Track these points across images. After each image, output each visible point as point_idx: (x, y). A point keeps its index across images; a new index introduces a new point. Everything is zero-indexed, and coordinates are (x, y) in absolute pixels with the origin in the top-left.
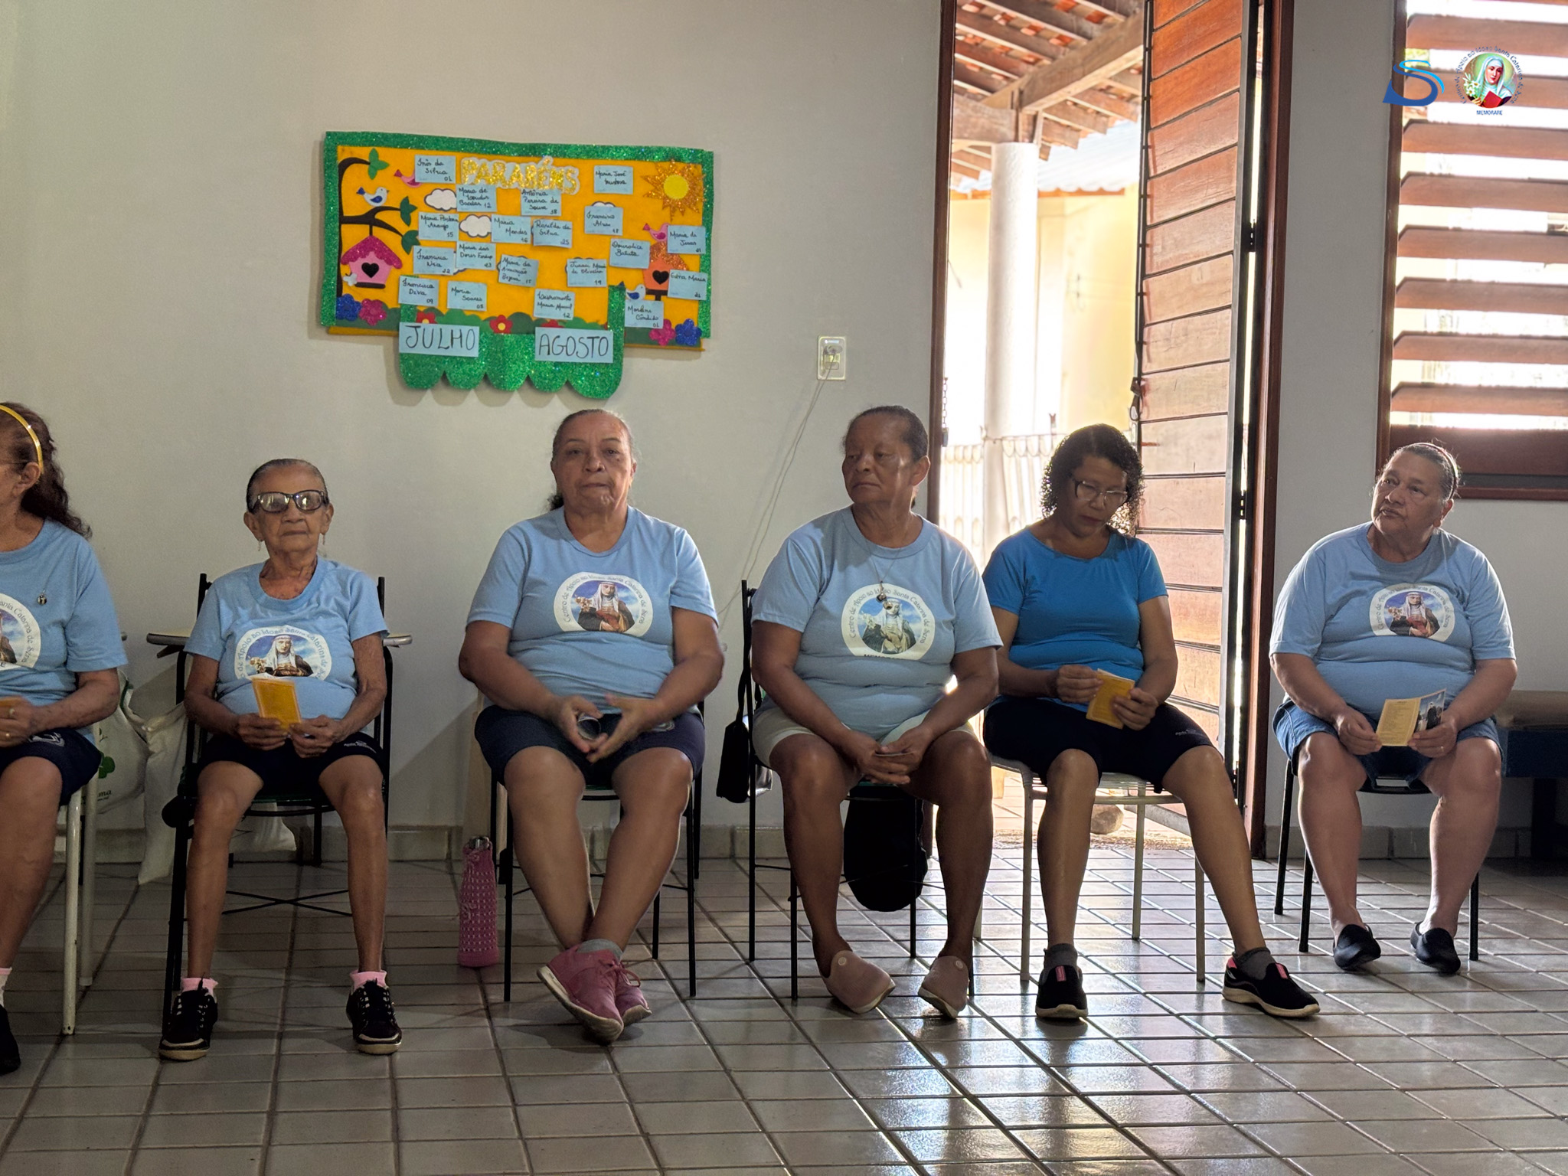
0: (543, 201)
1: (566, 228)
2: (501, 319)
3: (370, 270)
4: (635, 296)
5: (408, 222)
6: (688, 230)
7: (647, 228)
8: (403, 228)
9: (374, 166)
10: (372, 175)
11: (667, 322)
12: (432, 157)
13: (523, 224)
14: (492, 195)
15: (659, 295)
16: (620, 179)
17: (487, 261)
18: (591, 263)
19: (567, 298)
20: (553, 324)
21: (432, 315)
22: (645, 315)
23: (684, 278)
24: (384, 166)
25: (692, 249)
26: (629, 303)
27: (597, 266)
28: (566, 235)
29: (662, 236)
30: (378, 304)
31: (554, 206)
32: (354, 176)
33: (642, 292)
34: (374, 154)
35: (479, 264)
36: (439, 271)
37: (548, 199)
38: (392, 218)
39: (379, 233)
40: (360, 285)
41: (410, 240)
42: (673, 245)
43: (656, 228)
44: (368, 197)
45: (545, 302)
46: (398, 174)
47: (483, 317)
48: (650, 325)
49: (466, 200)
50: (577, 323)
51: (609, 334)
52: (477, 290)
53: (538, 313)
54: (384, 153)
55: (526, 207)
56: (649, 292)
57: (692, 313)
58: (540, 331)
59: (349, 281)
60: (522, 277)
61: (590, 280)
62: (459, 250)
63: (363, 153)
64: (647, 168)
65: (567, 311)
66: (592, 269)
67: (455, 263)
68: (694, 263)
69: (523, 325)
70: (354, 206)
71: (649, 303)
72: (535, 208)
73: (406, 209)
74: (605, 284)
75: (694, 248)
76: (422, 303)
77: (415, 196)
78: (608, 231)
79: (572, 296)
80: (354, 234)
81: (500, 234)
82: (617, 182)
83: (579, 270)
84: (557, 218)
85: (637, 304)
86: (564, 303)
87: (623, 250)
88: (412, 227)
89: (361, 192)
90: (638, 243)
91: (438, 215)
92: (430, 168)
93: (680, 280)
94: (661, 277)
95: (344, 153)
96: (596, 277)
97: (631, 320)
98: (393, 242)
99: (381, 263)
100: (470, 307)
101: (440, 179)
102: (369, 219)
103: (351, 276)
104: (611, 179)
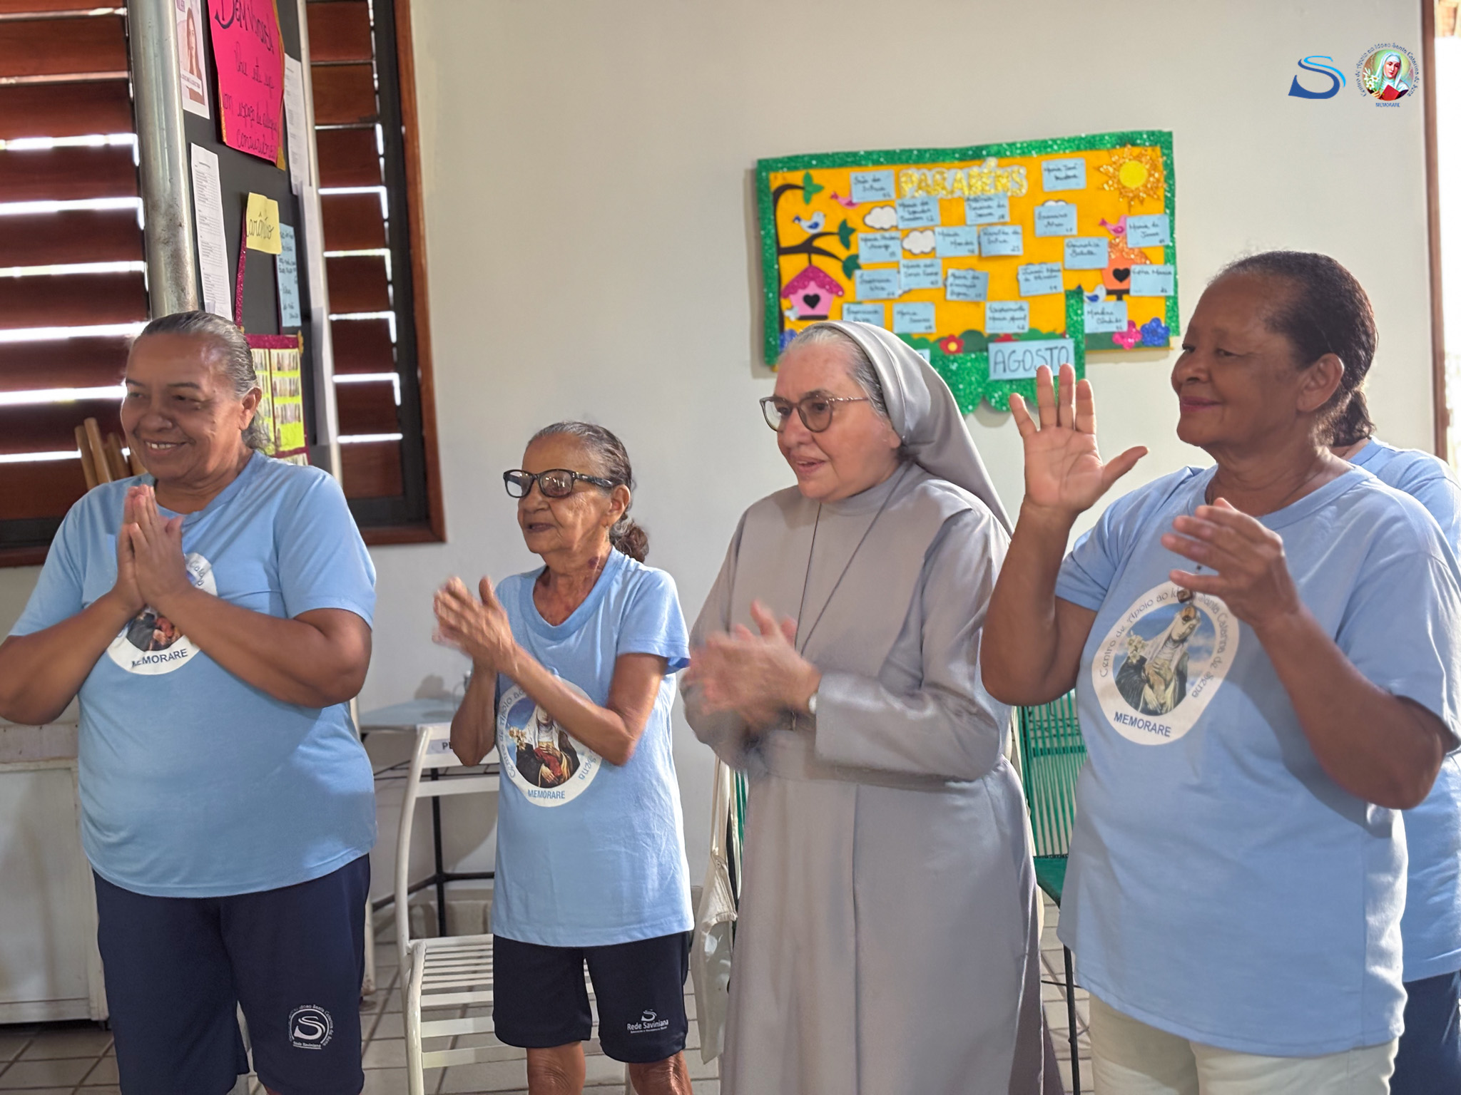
0: (989, 207)
1: (1015, 233)
2: (951, 338)
3: (812, 301)
4: (1094, 299)
5: (846, 244)
6: (1148, 220)
7: (1103, 223)
8: (843, 254)
9: (809, 190)
10: (807, 200)
11: (1131, 324)
12: (869, 173)
13: (969, 234)
14: (934, 206)
15: (1120, 294)
16: (1071, 173)
17: (933, 278)
18: (1044, 267)
19: (1021, 309)
20: (1007, 338)
22: (1107, 318)
23: (1147, 273)
24: (819, 189)
25: (1154, 241)
26: (1087, 306)
27: (1052, 271)
28: (1016, 241)
29: (1119, 231)
31: (1001, 211)
32: (789, 203)
33: (1101, 292)
34: (808, 178)
35: (925, 282)
36: (883, 295)
37: (994, 204)
38: (831, 244)
40: (802, 318)
41: (851, 266)
42: (1134, 239)
43: (1113, 223)
44: (805, 224)
45: (997, 315)
46: (835, 196)
47: (932, 339)
48: (1112, 328)
49: (907, 216)
50: (1034, 335)
51: (1069, 343)
52: (928, 311)
53: (990, 329)
54: (819, 176)
55: (970, 216)
56: (1109, 293)
57: (1158, 311)
58: (993, 347)
59: (791, 315)
60: (971, 292)
61: (1042, 286)
62: (903, 270)
63: (797, 177)
64: (1101, 158)
65: (1021, 323)
66: (1046, 274)
67: (902, 282)
68: (1157, 256)
69: (975, 342)
70: (791, 235)
71: (1110, 304)
72: (980, 216)
73: (845, 233)
74: (1061, 289)
75: (1157, 239)
77: (853, 219)
78: (1061, 231)
79: (1025, 306)
80: (792, 266)
82: (1067, 177)
83: (1031, 277)
84: (1004, 224)
85: (1097, 307)
86: (1018, 314)
87: (1078, 250)
88: (852, 251)
89: (797, 219)
90: (1094, 241)
91: (877, 235)
92: (867, 185)
93: (1143, 275)
94: (1122, 275)
95: (777, 180)
96: (1052, 282)
97: (1091, 325)
98: (833, 269)
99: (822, 293)
100: (917, 329)
101: (878, 196)
102: (807, 247)
103: (793, 310)
104: (1061, 175)
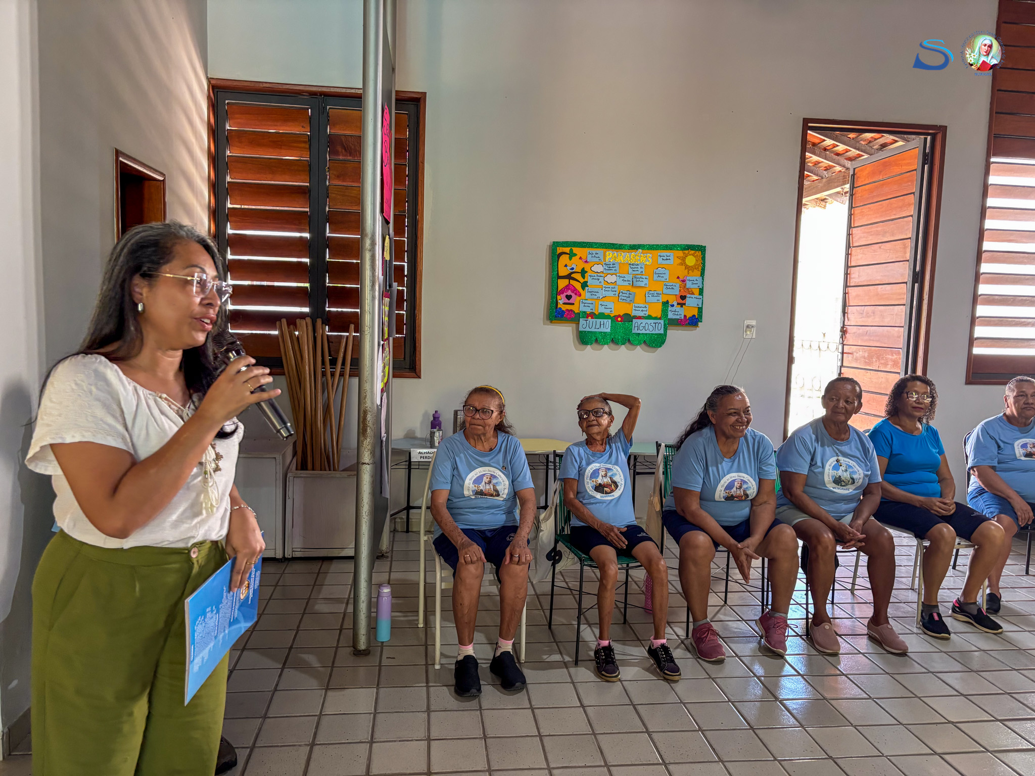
0: (637, 268)
1: (646, 278)
2: (619, 316)
3: (569, 297)
4: (673, 306)
5: (583, 277)
6: (695, 278)
7: (678, 278)
8: (582, 280)
9: (571, 255)
10: (570, 259)
11: (685, 316)
12: (594, 251)
13: (629, 277)
14: (617, 266)
15: (682, 305)
16: (668, 258)
17: (615, 293)
18: (655, 293)
19: (645, 307)
20: (640, 318)
21: (592, 315)
22: (676, 313)
26: (670, 308)
27: (658, 294)
28: (646, 281)
29: (683, 281)
30: (572, 311)
31: (642, 270)
32: (564, 259)
33: (675, 304)
34: (571, 250)
35: (611, 294)
36: (596, 297)
37: (639, 267)
38: (578, 276)
40: (564, 304)
41: (584, 285)
42: (689, 285)
43: (682, 278)
44: (569, 268)
45: (637, 309)
46: (580, 258)
47: (612, 315)
48: (678, 317)
49: (607, 268)
50: (649, 317)
51: (662, 321)
52: (610, 305)
53: (634, 313)
54: (575, 250)
55: (630, 270)
56: (678, 304)
57: (696, 313)
58: (634, 321)
59: (560, 302)
60: (628, 299)
61: (654, 299)
62: (604, 289)
63: (567, 250)
64: (679, 253)
65: (645, 312)
66: (656, 295)
67: (602, 294)
68: (697, 292)
69: (628, 318)
70: (563, 271)
71: (677, 308)
72: (634, 271)
73: (583, 272)
74: (661, 301)
75: (697, 285)
76: (588, 310)
77: (587, 267)
78: (663, 279)
79: (647, 306)
80: (562, 284)
81: (620, 282)
82: (667, 259)
83: (650, 295)
84: (642, 275)
85: (673, 309)
86: (644, 309)
87: (668, 287)
88: (586, 280)
89: (566, 266)
90: (674, 284)
91: (596, 274)
92: (593, 255)
93: (691, 299)
94: (683, 298)
95: (560, 250)
96: (658, 298)
97: (671, 315)
98: (578, 286)
99: (573, 295)
100: (607, 311)
101: (597, 260)
102: (569, 277)
103: (561, 300)
104: (665, 258)
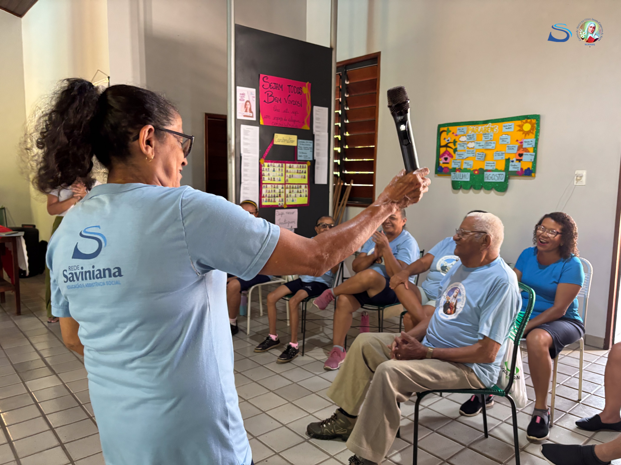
0: (488, 136)
1: (494, 143)
2: (476, 170)
3: (446, 159)
4: (513, 161)
5: (455, 145)
6: (529, 140)
7: (517, 141)
8: (454, 147)
9: (448, 132)
10: (447, 134)
11: (522, 169)
12: (461, 127)
13: (483, 143)
14: (475, 136)
15: (520, 161)
16: (510, 127)
17: (473, 154)
18: (500, 152)
19: (494, 163)
20: (489, 171)
21: (460, 170)
22: (515, 167)
23: (528, 155)
24: (450, 131)
25: (530, 146)
26: (511, 163)
27: (502, 153)
28: (493, 145)
29: (521, 143)
30: (447, 168)
31: (492, 137)
32: (444, 135)
33: (515, 160)
34: (448, 129)
35: (471, 155)
36: (461, 158)
37: (489, 135)
38: (451, 145)
39: (449, 149)
40: (444, 163)
41: (455, 150)
42: (525, 145)
43: (520, 141)
44: (446, 140)
45: (488, 165)
46: (453, 133)
47: (472, 170)
48: (516, 170)
49: (469, 138)
50: (496, 170)
51: (504, 173)
52: (471, 163)
53: (486, 168)
54: (451, 128)
55: (484, 138)
56: (517, 160)
57: (530, 165)
58: (485, 173)
59: (441, 162)
60: (482, 158)
61: (499, 158)
62: (467, 152)
63: (445, 129)
64: (519, 122)
65: (493, 167)
66: (501, 154)
67: (466, 155)
68: (531, 150)
69: (482, 171)
70: (443, 143)
71: (516, 163)
72: (486, 138)
73: (455, 142)
74: (504, 158)
76: (457, 167)
77: (457, 138)
78: (505, 143)
79: (495, 162)
80: (443, 150)
81: (477, 147)
82: (509, 128)
83: (497, 155)
84: (491, 141)
85: (513, 164)
86: (493, 165)
87: (510, 148)
88: (456, 147)
89: (445, 139)
90: (514, 146)
91: (462, 143)
92: (460, 130)
93: (527, 156)
94: (521, 155)
95: (442, 129)
96: (502, 156)
97: (511, 169)
98: (451, 151)
99: (448, 157)
100: (468, 167)
101: (462, 133)
102: (446, 146)
103: (442, 161)
104: (507, 127)
